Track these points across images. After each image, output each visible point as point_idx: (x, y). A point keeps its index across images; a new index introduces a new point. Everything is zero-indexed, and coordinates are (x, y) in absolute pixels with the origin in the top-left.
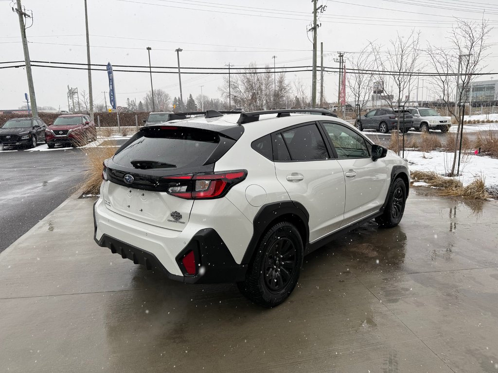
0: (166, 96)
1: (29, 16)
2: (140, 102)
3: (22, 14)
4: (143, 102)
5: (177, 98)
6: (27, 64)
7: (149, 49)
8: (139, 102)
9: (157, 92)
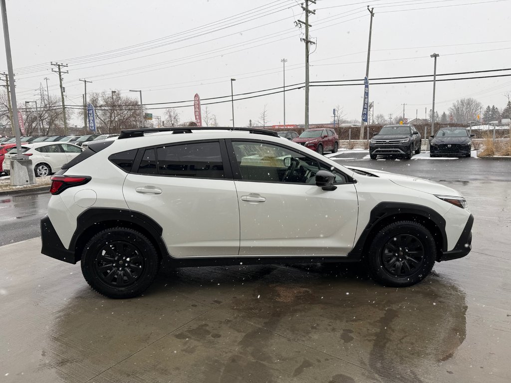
0: (478, 105)
1: (314, 43)
2: (444, 113)
3: (307, 42)
4: (447, 113)
5: (491, 107)
6: (306, 85)
7: (435, 56)
8: (442, 113)
9: (466, 101)
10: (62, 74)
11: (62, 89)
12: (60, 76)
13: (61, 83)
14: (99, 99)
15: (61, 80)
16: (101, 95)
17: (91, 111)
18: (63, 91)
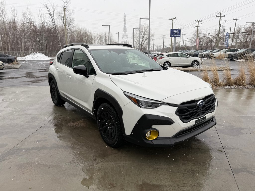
10: (221, 17)
11: (220, 25)
12: (220, 18)
13: (220, 22)
14: (242, 29)
15: (220, 21)
16: (243, 26)
17: (228, 36)
18: (220, 26)
